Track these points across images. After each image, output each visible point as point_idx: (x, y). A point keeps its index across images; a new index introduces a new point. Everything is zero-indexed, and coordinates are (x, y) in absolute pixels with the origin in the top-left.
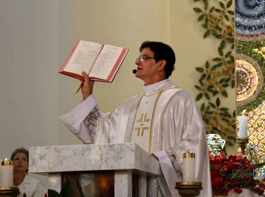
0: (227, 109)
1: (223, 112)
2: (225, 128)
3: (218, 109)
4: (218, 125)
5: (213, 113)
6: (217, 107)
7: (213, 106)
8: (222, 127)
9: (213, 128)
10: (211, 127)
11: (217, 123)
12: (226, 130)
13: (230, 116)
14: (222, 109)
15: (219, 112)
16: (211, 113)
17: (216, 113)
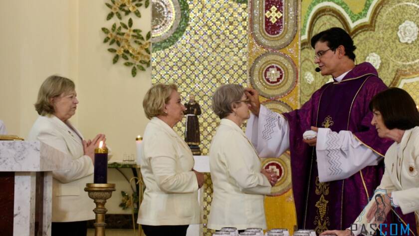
0: (140, 31)
1: (135, 34)
2: (138, 52)
3: (130, 31)
4: (130, 48)
5: (125, 34)
6: (129, 28)
7: (125, 27)
8: (133, 50)
9: (125, 51)
10: (122, 49)
11: (129, 46)
12: (139, 53)
13: (142, 39)
14: (134, 31)
15: (132, 33)
16: (123, 34)
17: (128, 35)
